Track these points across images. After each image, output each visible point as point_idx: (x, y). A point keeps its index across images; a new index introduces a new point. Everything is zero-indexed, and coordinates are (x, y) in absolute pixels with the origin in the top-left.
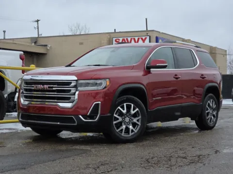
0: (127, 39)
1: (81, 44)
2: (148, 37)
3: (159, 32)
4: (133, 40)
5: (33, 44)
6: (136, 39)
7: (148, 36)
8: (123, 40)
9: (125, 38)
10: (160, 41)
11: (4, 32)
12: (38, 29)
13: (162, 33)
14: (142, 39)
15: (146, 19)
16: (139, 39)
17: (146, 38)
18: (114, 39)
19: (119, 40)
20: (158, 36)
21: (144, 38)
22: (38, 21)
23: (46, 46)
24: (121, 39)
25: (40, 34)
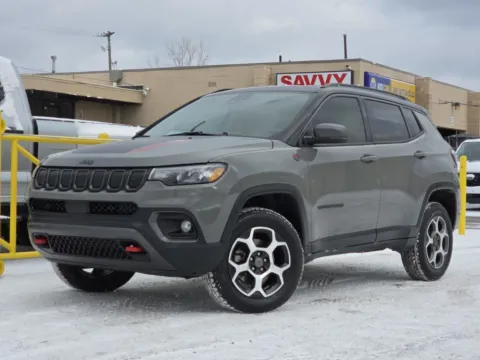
0: (306, 78)
2: (349, 74)
3: (371, 63)
5: (115, 84)
6: (325, 76)
7: (349, 70)
8: (298, 78)
9: (302, 75)
10: (373, 81)
11: (53, 58)
12: (109, 50)
13: (377, 64)
14: (336, 76)
15: (345, 37)
16: (329, 77)
17: (344, 76)
18: (280, 77)
19: (289, 78)
20: (368, 70)
21: (340, 75)
22: (109, 35)
23: (141, 87)
24: (294, 77)
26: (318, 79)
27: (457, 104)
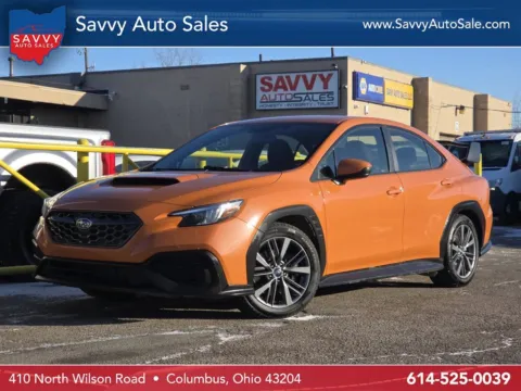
0: (288, 78)
1: (185, 87)
2: (335, 74)
5: (76, 88)
7: (335, 69)
8: (280, 79)
10: (363, 81)
12: (85, 53)
14: (321, 76)
16: (314, 77)
17: (330, 76)
18: (259, 78)
19: (270, 79)
20: (357, 70)
21: (325, 74)
23: (106, 92)
26: (301, 79)
27: (462, 108)
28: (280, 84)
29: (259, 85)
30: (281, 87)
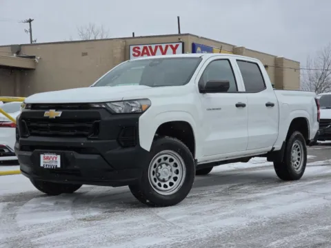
0: (150, 48)
1: (85, 54)
2: (181, 44)
4: (159, 49)
6: (164, 46)
7: (180, 42)
8: (145, 48)
9: (147, 46)
10: (199, 49)
12: (31, 32)
13: (202, 38)
14: (172, 46)
16: (167, 47)
17: (177, 46)
18: (132, 47)
19: (139, 48)
20: (195, 42)
21: (174, 45)
22: (30, 21)
24: (142, 47)
25: (33, 40)
28: (145, 51)
29: (132, 52)
30: (145, 54)
